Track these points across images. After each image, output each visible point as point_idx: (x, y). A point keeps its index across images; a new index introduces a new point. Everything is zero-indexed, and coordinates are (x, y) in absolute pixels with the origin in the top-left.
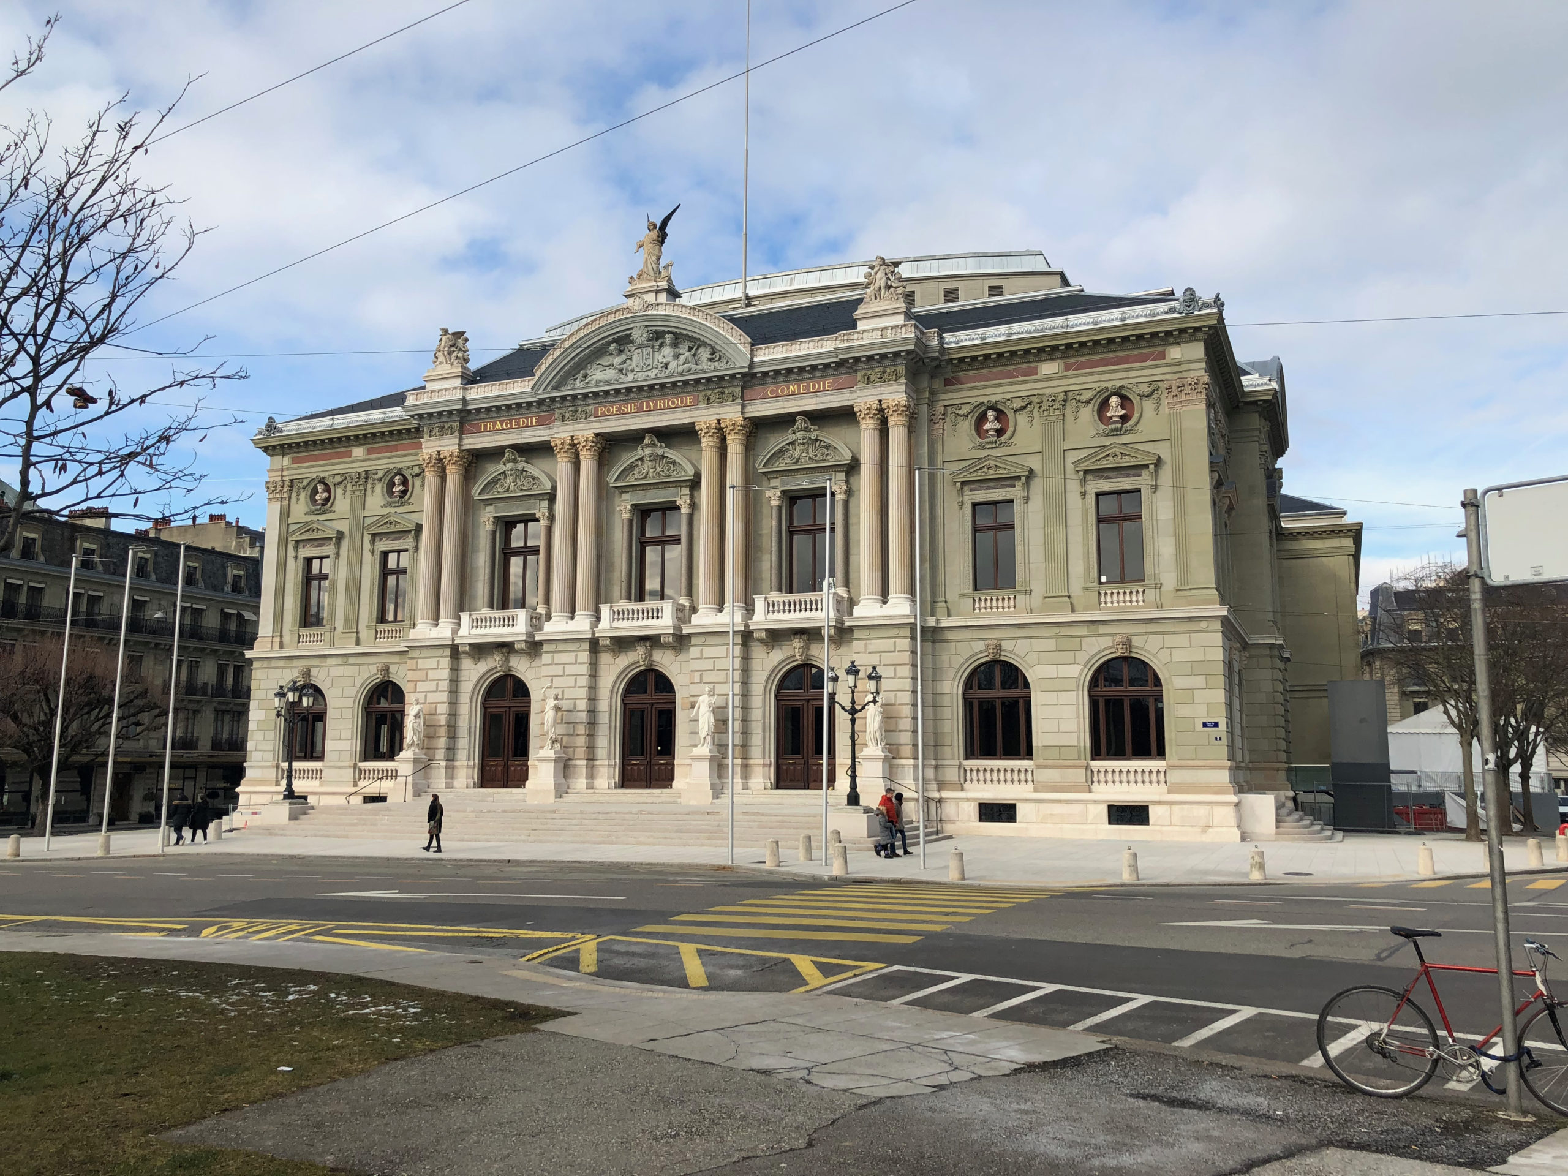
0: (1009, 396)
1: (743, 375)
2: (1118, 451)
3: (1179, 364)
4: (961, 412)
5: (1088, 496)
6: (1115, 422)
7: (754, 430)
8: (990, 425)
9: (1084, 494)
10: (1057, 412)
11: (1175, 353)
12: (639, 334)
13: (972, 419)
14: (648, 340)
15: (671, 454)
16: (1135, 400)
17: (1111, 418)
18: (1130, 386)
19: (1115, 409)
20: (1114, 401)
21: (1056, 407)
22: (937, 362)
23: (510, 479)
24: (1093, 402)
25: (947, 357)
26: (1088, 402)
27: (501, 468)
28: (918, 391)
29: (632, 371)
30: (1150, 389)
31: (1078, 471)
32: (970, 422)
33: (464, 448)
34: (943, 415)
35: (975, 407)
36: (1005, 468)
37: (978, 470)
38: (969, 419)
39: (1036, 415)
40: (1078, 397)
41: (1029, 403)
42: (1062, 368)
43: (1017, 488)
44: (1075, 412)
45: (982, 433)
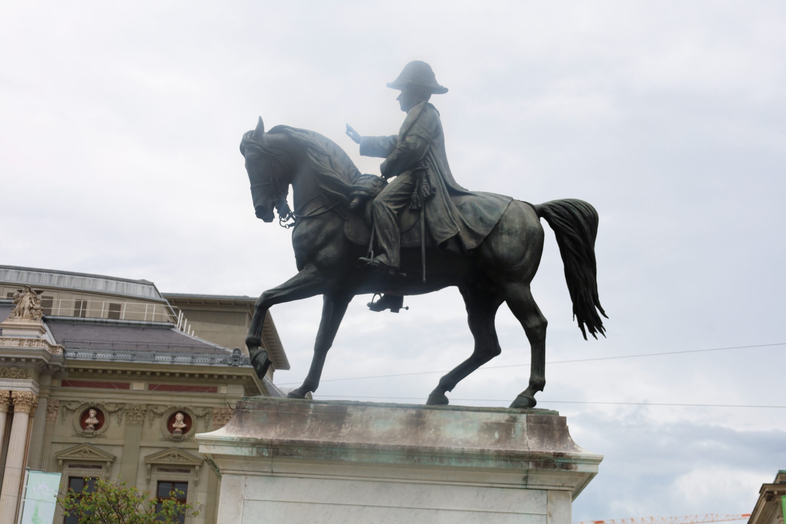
0: (107, 401)
2: (176, 453)
3: (225, 398)
4: (70, 407)
5: (152, 483)
6: (177, 432)
8: (92, 420)
9: (148, 481)
10: (139, 419)
11: (223, 390)
13: (78, 415)
16: (193, 418)
17: (175, 428)
18: (191, 408)
20: (179, 416)
21: (138, 414)
22: (59, 369)
24: (164, 416)
25: (66, 366)
26: (161, 415)
28: (41, 387)
30: (204, 413)
31: (147, 464)
32: (77, 416)
34: (57, 407)
35: (82, 405)
36: (96, 454)
37: (76, 453)
38: (76, 413)
39: (124, 418)
40: (155, 410)
41: (120, 409)
42: (147, 388)
43: (103, 470)
44: (151, 420)
45: (84, 425)
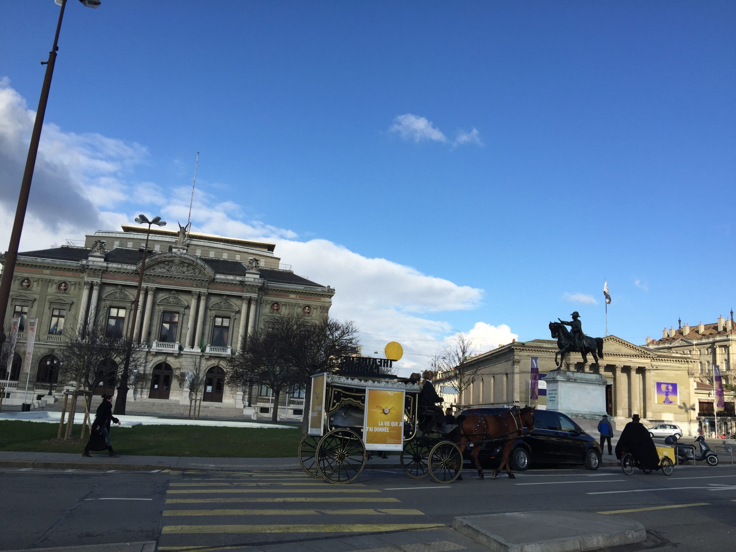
0: (281, 301)
1: (210, 281)
4: (268, 302)
6: (307, 314)
8: (275, 308)
14: (179, 264)
15: (180, 298)
16: (312, 309)
17: (306, 312)
18: (311, 305)
19: (307, 310)
20: (307, 308)
22: (266, 289)
23: (118, 295)
24: (302, 307)
27: (115, 290)
28: (260, 295)
29: (172, 271)
32: (270, 306)
33: (102, 281)
35: (272, 302)
37: (271, 319)
40: (299, 305)
41: (285, 305)
42: (296, 297)
44: (297, 308)
45: (273, 310)
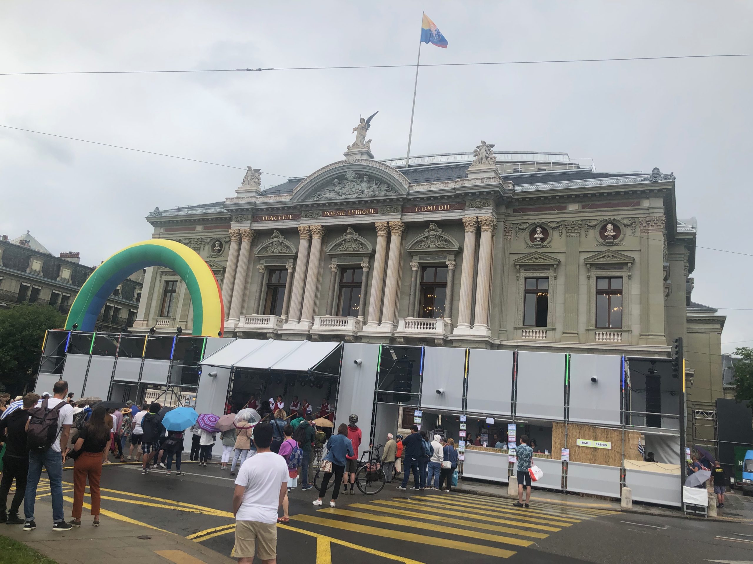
0: (549, 220)
1: (404, 199)
2: (610, 254)
3: (648, 209)
4: (522, 227)
5: (591, 279)
6: (610, 239)
7: (406, 230)
8: (539, 235)
9: (589, 277)
10: (576, 231)
11: (646, 203)
12: (350, 175)
13: (528, 232)
14: (355, 178)
15: (362, 239)
17: (607, 236)
19: (610, 231)
20: (610, 227)
21: (576, 228)
23: (275, 246)
25: (516, 197)
26: (594, 227)
27: (271, 240)
29: (344, 194)
30: (631, 222)
31: (586, 264)
33: (253, 228)
34: (512, 228)
35: (530, 225)
36: (545, 260)
37: (529, 259)
38: (526, 231)
39: (564, 232)
40: (589, 224)
41: (560, 226)
42: (581, 207)
43: (551, 271)
44: (587, 231)
45: (533, 240)
